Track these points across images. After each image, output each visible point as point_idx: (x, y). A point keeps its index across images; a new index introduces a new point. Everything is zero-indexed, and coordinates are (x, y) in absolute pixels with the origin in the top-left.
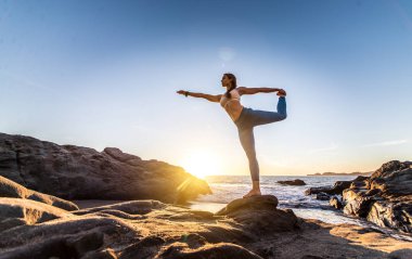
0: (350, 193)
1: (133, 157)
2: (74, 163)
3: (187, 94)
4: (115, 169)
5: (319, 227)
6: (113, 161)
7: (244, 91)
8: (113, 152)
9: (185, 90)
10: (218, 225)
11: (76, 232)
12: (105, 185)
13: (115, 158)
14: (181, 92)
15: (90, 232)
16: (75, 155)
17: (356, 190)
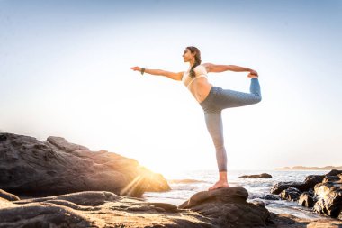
0: (322, 187)
1: (80, 148)
2: (14, 153)
3: (143, 71)
4: (61, 161)
5: (294, 222)
6: (57, 152)
7: (211, 68)
8: (57, 142)
9: (141, 67)
10: (183, 217)
11: (16, 220)
12: (50, 178)
13: (60, 148)
14: (136, 69)
15: (32, 220)
16: (14, 144)
17: (329, 185)
